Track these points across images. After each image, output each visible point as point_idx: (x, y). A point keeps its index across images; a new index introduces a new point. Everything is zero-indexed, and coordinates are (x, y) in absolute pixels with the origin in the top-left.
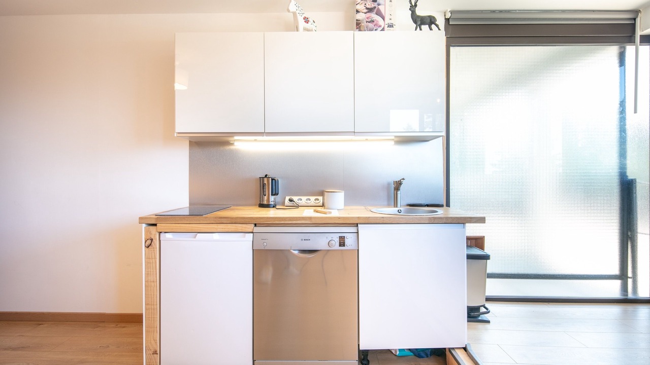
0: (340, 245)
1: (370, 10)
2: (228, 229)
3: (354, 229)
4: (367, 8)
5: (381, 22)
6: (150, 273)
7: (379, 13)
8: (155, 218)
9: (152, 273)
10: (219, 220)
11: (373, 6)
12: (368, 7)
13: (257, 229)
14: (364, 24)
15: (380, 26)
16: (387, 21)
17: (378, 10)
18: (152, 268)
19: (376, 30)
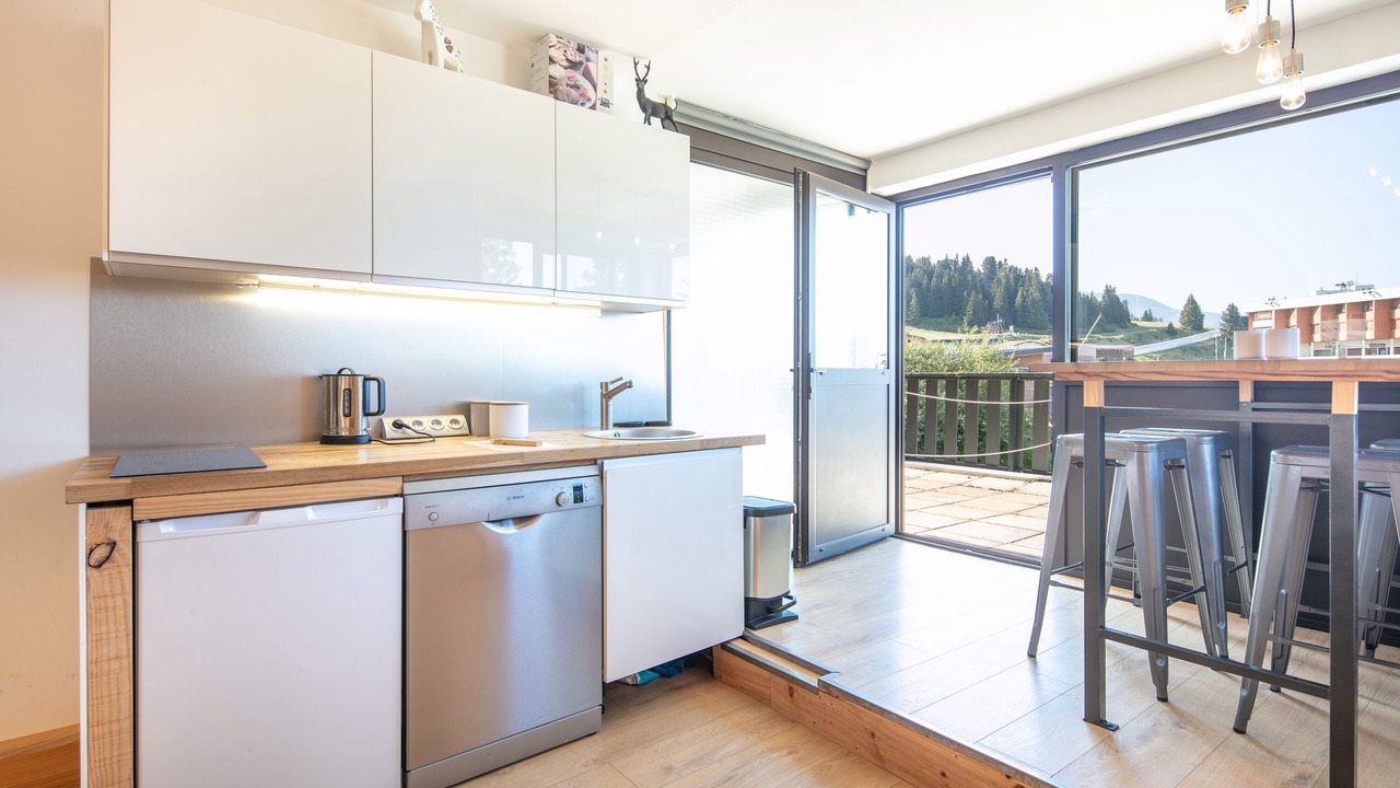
0: (575, 502)
1: (573, 65)
2: (342, 492)
3: (593, 470)
4: (568, 60)
5: (591, 92)
6: (104, 636)
7: (587, 75)
8: (126, 485)
9: (112, 635)
10: (321, 473)
11: (578, 59)
12: (570, 58)
13: (410, 488)
14: (562, 87)
15: (589, 100)
16: (601, 94)
17: (587, 68)
18: (111, 620)
19: (582, 104)
